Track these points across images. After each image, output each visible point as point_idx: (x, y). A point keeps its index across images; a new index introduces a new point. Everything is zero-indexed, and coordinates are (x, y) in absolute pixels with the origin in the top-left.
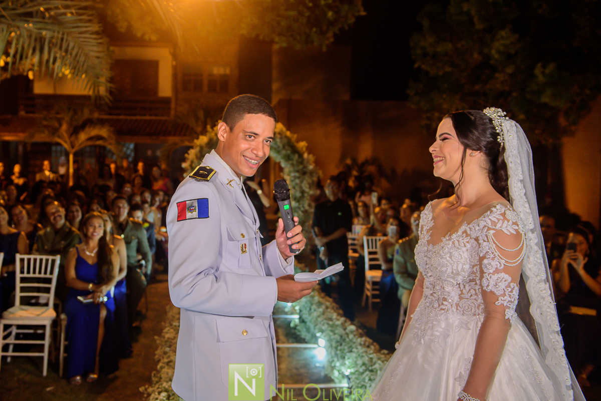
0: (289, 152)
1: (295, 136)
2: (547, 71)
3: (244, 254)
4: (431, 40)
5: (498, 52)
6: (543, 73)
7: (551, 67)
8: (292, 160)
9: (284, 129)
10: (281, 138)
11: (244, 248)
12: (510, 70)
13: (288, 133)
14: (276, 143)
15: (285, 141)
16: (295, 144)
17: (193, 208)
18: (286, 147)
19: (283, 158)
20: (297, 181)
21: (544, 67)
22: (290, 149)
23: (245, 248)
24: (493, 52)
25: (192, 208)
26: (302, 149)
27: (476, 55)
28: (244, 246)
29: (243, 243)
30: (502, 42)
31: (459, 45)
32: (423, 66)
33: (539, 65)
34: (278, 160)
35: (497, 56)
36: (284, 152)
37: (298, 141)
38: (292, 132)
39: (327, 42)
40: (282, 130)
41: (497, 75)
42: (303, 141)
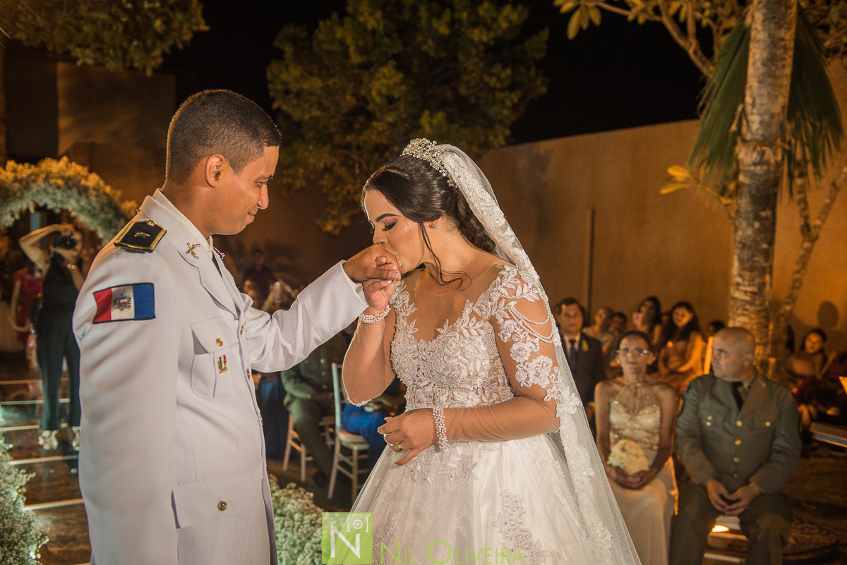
0: (110, 216)
1: (119, 193)
2: (435, 122)
3: (224, 373)
4: (295, 72)
5: (379, 93)
6: (430, 123)
7: (440, 116)
9: (102, 183)
10: (97, 196)
11: (223, 364)
12: (390, 118)
13: (108, 189)
14: (90, 203)
15: (104, 199)
16: (119, 204)
17: (125, 300)
18: (106, 209)
19: (100, 225)
21: (432, 116)
22: (111, 211)
23: (225, 362)
24: (374, 93)
25: (122, 301)
26: (130, 211)
27: (349, 97)
28: (223, 360)
29: (221, 355)
30: (384, 81)
31: (330, 83)
32: (284, 107)
33: (427, 113)
34: (92, 228)
35: (378, 100)
36: (102, 216)
37: (123, 199)
38: (113, 187)
39: (153, 63)
40: (98, 184)
41: (375, 124)
42: (130, 201)
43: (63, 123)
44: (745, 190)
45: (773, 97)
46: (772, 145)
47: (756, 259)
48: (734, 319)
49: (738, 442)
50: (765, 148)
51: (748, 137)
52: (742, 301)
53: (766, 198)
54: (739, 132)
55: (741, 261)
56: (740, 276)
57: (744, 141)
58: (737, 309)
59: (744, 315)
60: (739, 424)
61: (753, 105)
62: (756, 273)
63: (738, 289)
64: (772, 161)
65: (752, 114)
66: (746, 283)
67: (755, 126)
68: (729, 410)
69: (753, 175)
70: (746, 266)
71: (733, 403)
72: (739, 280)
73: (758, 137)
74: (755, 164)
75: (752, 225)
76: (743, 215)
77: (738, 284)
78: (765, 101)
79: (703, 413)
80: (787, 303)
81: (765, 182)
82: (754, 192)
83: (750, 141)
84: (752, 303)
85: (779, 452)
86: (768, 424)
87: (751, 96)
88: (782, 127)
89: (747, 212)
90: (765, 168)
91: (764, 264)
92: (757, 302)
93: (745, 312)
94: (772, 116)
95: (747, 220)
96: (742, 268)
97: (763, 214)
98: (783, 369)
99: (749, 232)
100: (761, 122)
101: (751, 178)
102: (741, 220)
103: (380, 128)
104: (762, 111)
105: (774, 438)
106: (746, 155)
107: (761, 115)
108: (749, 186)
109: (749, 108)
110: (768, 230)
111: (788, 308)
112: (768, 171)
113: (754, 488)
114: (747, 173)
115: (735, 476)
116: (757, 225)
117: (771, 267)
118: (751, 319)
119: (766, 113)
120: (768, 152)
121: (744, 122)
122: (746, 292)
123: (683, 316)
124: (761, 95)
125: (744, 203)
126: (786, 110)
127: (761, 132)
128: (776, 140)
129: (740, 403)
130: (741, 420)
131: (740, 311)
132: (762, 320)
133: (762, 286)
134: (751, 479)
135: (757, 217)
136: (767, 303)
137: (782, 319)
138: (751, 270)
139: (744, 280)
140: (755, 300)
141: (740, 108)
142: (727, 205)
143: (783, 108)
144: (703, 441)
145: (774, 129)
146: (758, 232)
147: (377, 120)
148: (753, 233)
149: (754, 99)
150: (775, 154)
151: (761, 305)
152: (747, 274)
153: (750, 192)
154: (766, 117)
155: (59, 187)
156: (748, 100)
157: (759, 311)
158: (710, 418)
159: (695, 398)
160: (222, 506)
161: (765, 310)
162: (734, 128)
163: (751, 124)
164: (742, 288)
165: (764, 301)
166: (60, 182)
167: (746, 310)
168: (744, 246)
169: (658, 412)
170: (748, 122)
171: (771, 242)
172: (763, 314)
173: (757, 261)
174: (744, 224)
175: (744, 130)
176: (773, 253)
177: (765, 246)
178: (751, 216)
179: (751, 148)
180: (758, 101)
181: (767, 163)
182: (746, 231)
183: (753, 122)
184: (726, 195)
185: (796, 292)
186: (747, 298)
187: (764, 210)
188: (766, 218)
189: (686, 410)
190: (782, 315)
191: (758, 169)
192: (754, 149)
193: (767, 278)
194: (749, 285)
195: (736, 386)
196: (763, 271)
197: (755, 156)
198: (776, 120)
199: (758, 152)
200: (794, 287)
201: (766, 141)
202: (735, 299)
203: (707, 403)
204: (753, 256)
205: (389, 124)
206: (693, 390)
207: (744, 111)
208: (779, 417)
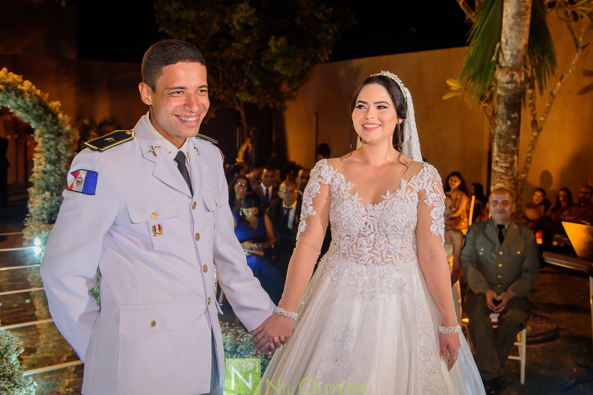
0: (41, 112)
1: (47, 95)
2: (279, 44)
4: (176, 5)
5: (239, 22)
6: (276, 45)
7: (282, 40)
8: (45, 120)
9: (34, 87)
10: (31, 97)
12: (247, 41)
13: (38, 92)
14: (25, 102)
15: (36, 100)
16: (47, 104)
18: (37, 107)
19: (32, 119)
20: (52, 143)
21: (276, 40)
22: (42, 108)
24: (234, 23)
26: (55, 109)
27: (215, 25)
28: (157, 227)
30: (242, 14)
31: (201, 14)
32: (167, 31)
33: (273, 37)
34: (27, 121)
35: (237, 27)
36: (35, 112)
37: (50, 100)
38: (42, 91)
40: (31, 88)
41: (234, 44)
42: (55, 101)
44: (502, 99)
45: (519, 39)
46: (518, 70)
47: (509, 145)
48: (495, 185)
49: (500, 265)
50: (514, 72)
51: (503, 65)
52: (500, 172)
53: (515, 104)
54: (497, 61)
55: (499, 147)
56: (498, 156)
57: (501, 67)
58: (497, 178)
59: (501, 182)
60: (501, 253)
61: (506, 43)
62: (509, 154)
63: (497, 165)
64: (519, 81)
65: (506, 49)
66: (502, 161)
67: (508, 58)
68: (494, 245)
69: (507, 90)
70: (503, 150)
71: (497, 241)
72: (498, 159)
73: (510, 65)
74: (508, 83)
75: (506, 123)
76: (500, 116)
77: (497, 162)
78: (514, 41)
79: (477, 246)
80: (523, 173)
81: (514, 94)
82: (507, 101)
83: (505, 67)
84: (506, 174)
85: (527, 271)
86: (519, 253)
87: (505, 38)
88: (524, 58)
89: (503, 114)
90: (514, 85)
91: (513, 149)
92: (509, 174)
93: (502, 180)
94: (519, 51)
95: (503, 120)
96: (500, 151)
97: (513, 116)
99: (504, 127)
100: (512, 55)
101: (505, 92)
102: (499, 119)
103: (238, 48)
104: (512, 48)
105: (523, 261)
106: (502, 77)
107: (511, 50)
108: (504, 97)
109: (503, 46)
110: (516, 126)
111: (524, 175)
112: (516, 87)
113: (511, 293)
114: (502, 88)
115: (498, 286)
116: (509, 123)
117: (518, 150)
118: (505, 185)
119: (514, 49)
120: (516, 75)
121: (501, 55)
122: (502, 167)
123: (455, 181)
124: (511, 37)
125: (501, 109)
126: (527, 48)
127: (511, 62)
128: (521, 67)
129: (501, 238)
130: (502, 251)
131: (498, 180)
132: (512, 185)
133: (512, 163)
135: (509, 118)
136: (515, 174)
137: (520, 183)
138: (505, 152)
139: (501, 159)
140: (507, 172)
141: (498, 45)
142: (485, 107)
143: (525, 46)
145: (520, 60)
146: (510, 127)
147: (236, 42)
148: (506, 128)
149: (507, 40)
150: (520, 76)
151: (512, 175)
152: (503, 155)
153: (504, 101)
154: (515, 52)
155: (1, 91)
156: (503, 40)
157: (510, 180)
158: (482, 250)
159: (473, 237)
160: (154, 324)
161: (514, 179)
162: (494, 58)
163: (505, 56)
164: (499, 164)
165: (513, 173)
166: (2, 87)
167: (502, 179)
168: (501, 136)
170: (503, 55)
171: (518, 134)
172: (513, 181)
173: (509, 147)
174: (501, 122)
175: (501, 60)
176: (519, 141)
177: (514, 137)
178: (505, 117)
179: (506, 72)
180: (509, 41)
181: (515, 82)
182: (501, 126)
183: (506, 55)
184: (484, 101)
185: (528, 165)
186: (503, 171)
187: (513, 113)
188: (515, 118)
190: (520, 180)
191: (510, 86)
192: (507, 73)
193: (516, 157)
194: (504, 163)
195: (501, 227)
196: (513, 153)
197: (507, 78)
198: (520, 55)
199: (510, 75)
200: (527, 162)
201: (514, 68)
202: (495, 171)
203: (480, 239)
204: (507, 143)
205: (245, 44)
206: (471, 232)
207: (500, 47)
208: (526, 248)
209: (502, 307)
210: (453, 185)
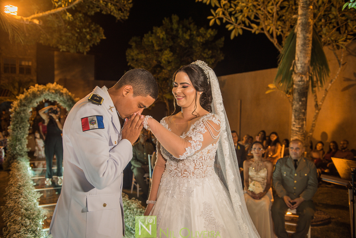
0: (71, 103)
1: (74, 95)
4: (136, 52)
5: (165, 60)
9: (68, 91)
10: (66, 96)
12: (169, 68)
13: (70, 94)
14: (64, 99)
15: (69, 97)
16: (74, 99)
17: (94, 122)
18: (69, 100)
19: (67, 106)
22: (71, 101)
24: (163, 60)
27: (154, 61)
30: (166, 56)
31: (148, 56)
32: (132, 65)
34: (64, 107)
35: (164, 62)
36: (68, 103)
37: (75, 97)
38: (72, 93)
39: (86, 50)
40: (66, 92)
41: (163, 70)
42: (78, 98)
43: (56, 72)
44: (296, 91)
45: (305, 57)
46: (305, 74)
47: (301, 115)
48: (293, 137)
49: (295, 182)
50: (303, 76)
51: (297, 72)
52: (295, 131)
53: (303, 94)
54: (293, 70)
55: (295, 116)
56: (295, 121)
57: (295, 73)
58: (294, 134)
59: (297, 136)
60: (296, 175)
61: (298, 60)
62: (300, 121)
63: (294, 126)
64: (305, 80)
65: (298, 63)
66: (297, 124)
67: (299, 68)
68: (292, 170)
69: (299, 85)
70: (297, 118)
71: (293, 168)
72: (294, 123)
73: (300, 72)
74: (299, 81)
75: (299, 103)
76: (295, 100)
77: (294, 125)
78: (302, 59)
79: (282, 171)
80: (310, 132)
81: (303, 88)
82: (299, 91)
83: (298, 73)
84: (299, 131)
85: (310, 185)
86: (306, 175)
87: (298, 57)
88: (309, 68)
89: (297, 99)
90: (303, 83)
91: (303, 117)
92: (301, 131)
93: (297, 135)
94: (305, 64)
95: (297, 101)
96: (296, 119)
97: (303, 99)
98: (309, 156)
99: (298, 106)
100: (301, 66)
101: (298, 86)
102: (295, 101)
103: (165, 72)
104: (301, 62)
105: (308, 180)
106: (296, 78)
107: (301, 64)
108: (297, 89)
109: (297, 62)
110: (304, 105)
111: (311, 134)
112: (304, 84)
113: (302, 199)
114: (296, 85)
115: (295, 194)
116: (300, 103)
117: (306, 118)
118: (299, 137)
119: (303, 63)
120: (304, 77)
121: (295, 67)
122: (297, 127)
123: (274, 137)
124: (301, 57)
125: (296, 95)
126: (310, 62)
127: (301, 70)
128: (306, 73)
129: (296, 166)
130: (296, 173)
131: (295, 134)
132: (303, 137)
133: (302, 125)
134: (300, 195)
135: (300, 100)
136: (304, 131)
137: (309, 138)
138: (299, 119)
139: (296, 123)
140: (300, 130)
141: (293, 61)
142: (289, 97)
143: (309, 61)
144: (282, 181)
145: (306, 69)
146: (301, 106)
147: (165, 69)
149: (298, 58)
150: (306, 77)
151: (302, 132)
152: (297, 121)
153: (298, 91)
154: (303, 65)
155: (53, 93)
156: (296, 58)
157: (302, 134)
158: (285, 173)
159: (279, 166)
160: (105, 205)
161: (304, 134)
162: (291, 68)
163: (297, 67)
164: (295, 126)
165: (303, 131)
166: (53, 91)
167: (297, 134)
168: (296, 111)
169: (266, 171)
170: (296, 66)
171: (306, 110)
173: (301, 116)
174: (296, 103)
175: (295, 69)
176: (306, 113)
177: (303, 111)
178: (298, 100)
179: (298, 76)
180: (300, 59)
181: (304, 81)
182: (296, 105)
183: (298, 66)
184: (288, 93)
185: (313, 128)
186: (297, 130)
187: (303, 98)
188: (304, 101)
189: (276, 170)
190: (309, 136)
191: (300, 83)
192: (299, 76)
193: (304, 122)
194: (298, 125)
195: (296, 161)
196: (303, 120)
197: (299, 79)
198: (306, 66)
199: (301, 77)
200: (313, 126)
201: (303, 73)
202: (293, 130)
203: (284, 167)
204: (299, 114)
205: (169, 70)
206: (279, 163)
207: (295, 62)
208: (310, 172)
209: (296, 206)
210: (273, 139)
